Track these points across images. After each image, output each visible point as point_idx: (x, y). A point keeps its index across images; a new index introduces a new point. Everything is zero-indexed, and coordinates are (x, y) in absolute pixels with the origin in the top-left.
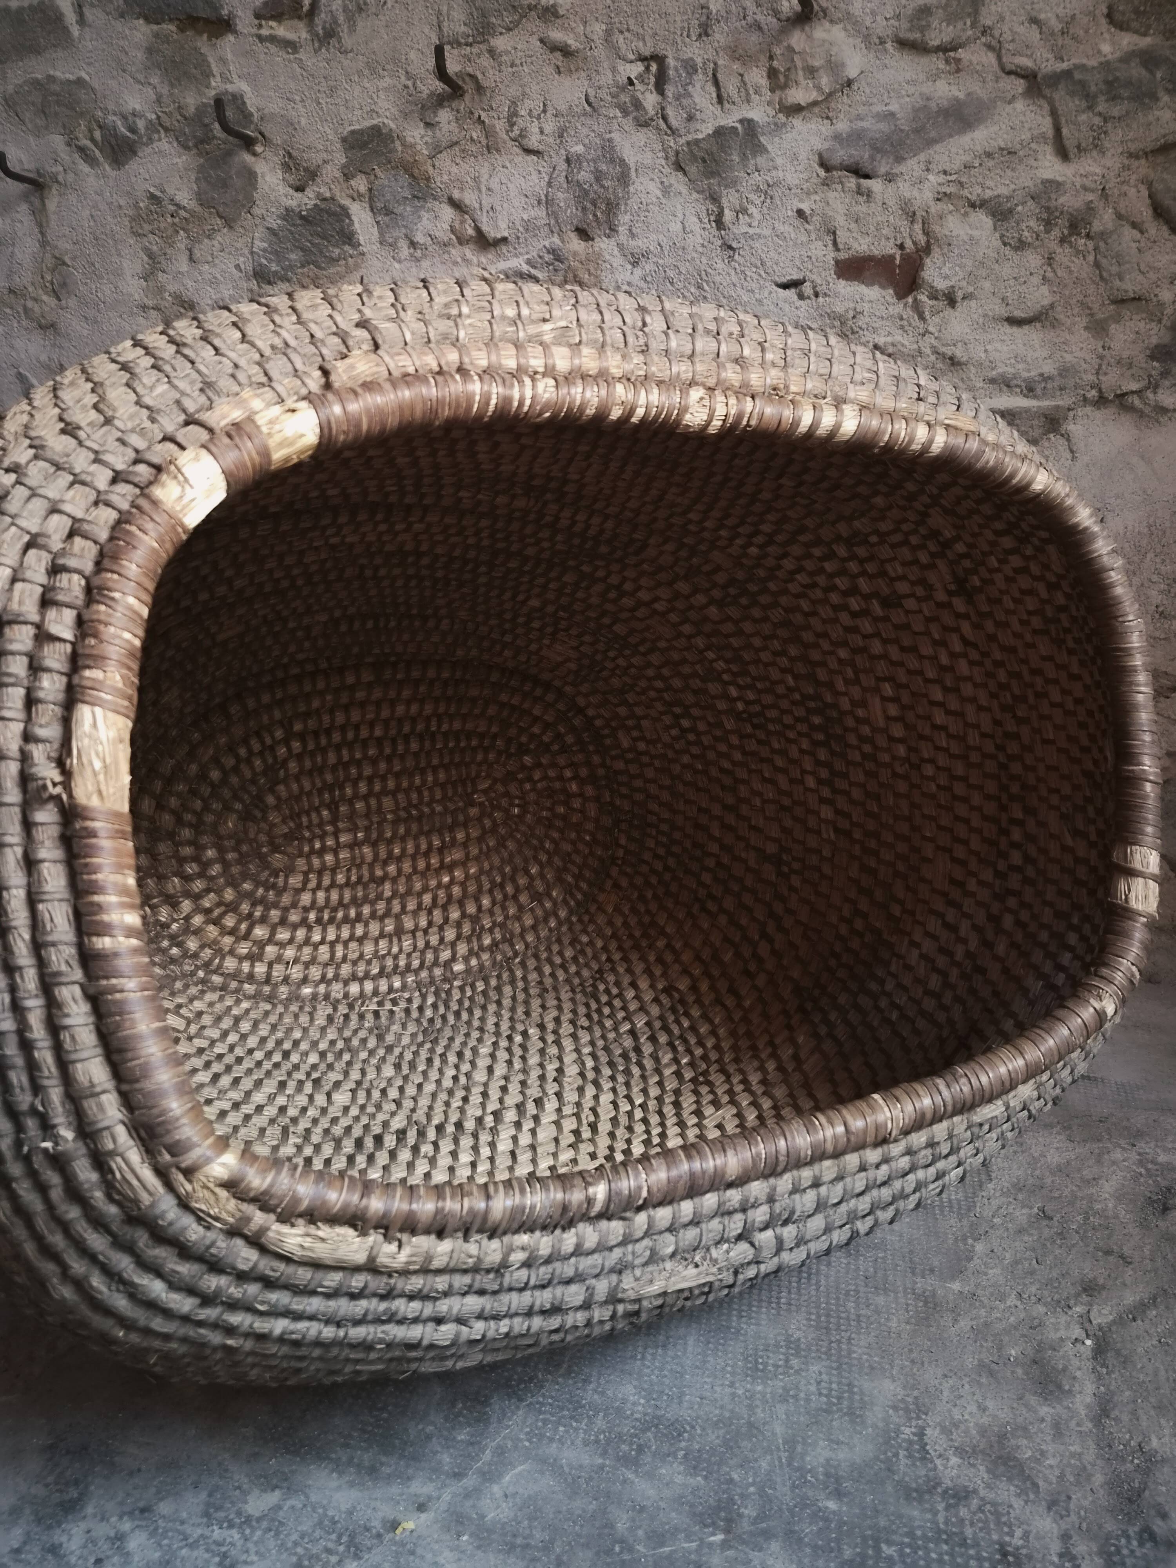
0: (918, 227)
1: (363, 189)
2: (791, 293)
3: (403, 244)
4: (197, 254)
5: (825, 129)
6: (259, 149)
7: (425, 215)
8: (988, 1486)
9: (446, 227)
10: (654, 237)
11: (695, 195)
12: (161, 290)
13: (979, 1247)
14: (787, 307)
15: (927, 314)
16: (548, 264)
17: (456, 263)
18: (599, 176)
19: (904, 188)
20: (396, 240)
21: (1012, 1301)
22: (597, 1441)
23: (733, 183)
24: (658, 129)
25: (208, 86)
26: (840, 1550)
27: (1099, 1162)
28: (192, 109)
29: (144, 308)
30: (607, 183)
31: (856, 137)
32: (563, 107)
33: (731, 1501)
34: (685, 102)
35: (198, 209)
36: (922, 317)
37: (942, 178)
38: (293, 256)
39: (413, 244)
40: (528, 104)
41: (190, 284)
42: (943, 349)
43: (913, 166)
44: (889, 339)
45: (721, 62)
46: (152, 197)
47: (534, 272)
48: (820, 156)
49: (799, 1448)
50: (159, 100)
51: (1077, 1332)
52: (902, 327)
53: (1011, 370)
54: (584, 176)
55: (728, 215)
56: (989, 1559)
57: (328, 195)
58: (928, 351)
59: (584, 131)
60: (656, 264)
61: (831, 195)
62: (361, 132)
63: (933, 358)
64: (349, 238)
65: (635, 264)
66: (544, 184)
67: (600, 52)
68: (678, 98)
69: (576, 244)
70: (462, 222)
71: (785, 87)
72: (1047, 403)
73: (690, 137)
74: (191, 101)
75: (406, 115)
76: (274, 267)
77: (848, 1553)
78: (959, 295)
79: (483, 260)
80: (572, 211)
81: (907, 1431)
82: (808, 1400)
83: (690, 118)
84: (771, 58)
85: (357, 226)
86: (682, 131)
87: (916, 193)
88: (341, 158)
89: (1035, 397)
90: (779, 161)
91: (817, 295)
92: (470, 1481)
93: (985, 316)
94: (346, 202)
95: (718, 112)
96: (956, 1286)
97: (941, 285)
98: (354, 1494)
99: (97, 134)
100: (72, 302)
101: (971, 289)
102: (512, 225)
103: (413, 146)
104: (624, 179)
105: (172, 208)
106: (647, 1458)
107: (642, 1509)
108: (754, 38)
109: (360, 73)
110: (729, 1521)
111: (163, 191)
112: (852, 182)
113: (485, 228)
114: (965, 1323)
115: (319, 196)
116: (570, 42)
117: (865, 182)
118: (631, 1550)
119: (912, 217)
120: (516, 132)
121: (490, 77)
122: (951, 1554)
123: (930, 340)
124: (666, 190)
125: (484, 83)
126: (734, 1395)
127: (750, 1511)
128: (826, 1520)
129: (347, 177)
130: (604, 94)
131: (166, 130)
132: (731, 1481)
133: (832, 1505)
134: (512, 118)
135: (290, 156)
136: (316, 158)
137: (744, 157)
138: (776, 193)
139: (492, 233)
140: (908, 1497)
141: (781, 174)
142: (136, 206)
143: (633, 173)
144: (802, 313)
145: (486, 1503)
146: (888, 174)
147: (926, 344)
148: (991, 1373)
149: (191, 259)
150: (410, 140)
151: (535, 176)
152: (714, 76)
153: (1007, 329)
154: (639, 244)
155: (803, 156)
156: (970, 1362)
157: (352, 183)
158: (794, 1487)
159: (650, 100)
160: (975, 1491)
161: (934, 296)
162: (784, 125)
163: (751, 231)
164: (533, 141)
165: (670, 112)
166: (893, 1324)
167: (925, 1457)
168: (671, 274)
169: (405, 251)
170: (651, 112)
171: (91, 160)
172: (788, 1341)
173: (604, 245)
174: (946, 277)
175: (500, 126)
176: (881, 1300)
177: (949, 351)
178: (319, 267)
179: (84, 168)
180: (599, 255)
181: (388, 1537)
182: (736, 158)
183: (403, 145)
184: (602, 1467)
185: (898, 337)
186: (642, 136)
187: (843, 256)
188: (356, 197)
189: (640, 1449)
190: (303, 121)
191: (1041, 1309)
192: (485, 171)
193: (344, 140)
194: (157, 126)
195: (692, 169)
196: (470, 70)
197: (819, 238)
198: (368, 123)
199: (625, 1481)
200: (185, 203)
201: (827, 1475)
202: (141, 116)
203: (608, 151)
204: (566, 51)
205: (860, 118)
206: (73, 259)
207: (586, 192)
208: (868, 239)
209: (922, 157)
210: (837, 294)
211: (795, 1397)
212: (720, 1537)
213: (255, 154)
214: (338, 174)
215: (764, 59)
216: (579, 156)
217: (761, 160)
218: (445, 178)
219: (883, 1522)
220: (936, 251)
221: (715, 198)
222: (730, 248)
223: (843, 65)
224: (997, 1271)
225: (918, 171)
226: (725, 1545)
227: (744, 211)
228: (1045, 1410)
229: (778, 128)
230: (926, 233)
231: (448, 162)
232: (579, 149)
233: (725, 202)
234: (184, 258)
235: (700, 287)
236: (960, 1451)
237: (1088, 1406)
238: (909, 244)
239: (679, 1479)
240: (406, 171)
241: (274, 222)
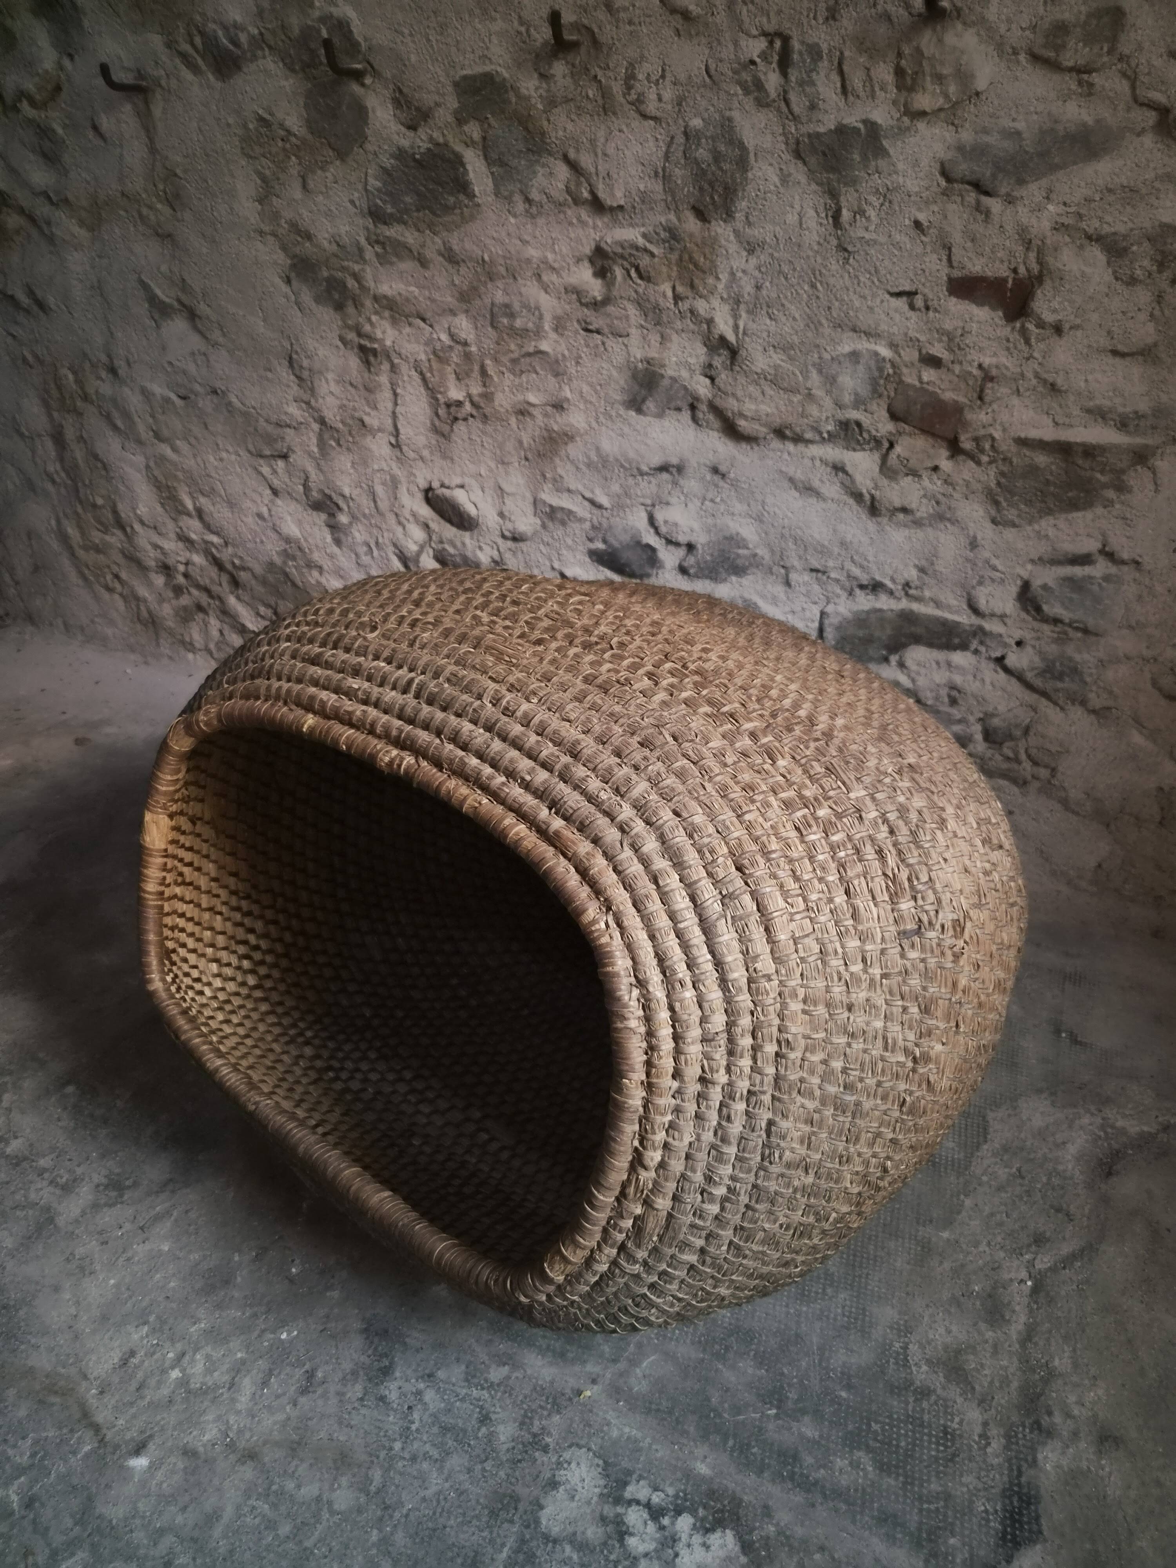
0: (1032, 255)
1: (476, 135)
2: (901, 303)
3: (518, 198)
4: (311, 184)
5: (949, 135)
6: (368, 81)
7: (541, 171)
8: (944, 1388)
9: (561, 186)
10: (769, 227)
11: (814, 187)
12: (276, 216)
13: (968, 1202)
14: (897, 317)
15: (1033, 341)
16: (664, 241)
17: (571, 224)
18: (717, 157)
19: (1023, 214)
20: (512, 194)
21: (983, 1247)
22: (700, 1342)
23: (853, 182)
24: (779, 110)
25: (312, 5)
26: (846, 1425)
27: (1070, 1127)
28: (296, 31)
29: (261, 233)
30: (726, 166)
31: (978, 152)
32: (682, 77)
33: (782, 1387)
34: (808, 89)
35: (309, 137)
36: (1027, 342)
37: (1061, 209)
38: (408, 199)
39: (528, 200)
40: (647, 67)
41: (305, 213)
42: (1045, 376)
43: (1034, 191)
44: (994, 360)
45: (847, 53)
46: (261, 119)
47: (649, 246)
48: (942, 164)
49: (827, 1354)
50: (260, 13)
51: (1024, 1274)
52: (1008, 349)
53: (1107, 403)
54: (702, 154)
55: (846, 214)
56: (936, 1436)
57: (441, 140)
58: (1030, 375)
59: (704, 103)
60: (772, 255)
61: (951, 207)
62: (473, 78)
63: (1034, 382)
64: (463, 187)
65: (751, 251)
66: (661, 154)
67: (721, 18)
68: (801, 83)
69: (692, 224)
70: (578, 184)
71: (911, 89)
72: (1139, 440)
73: (812, 128)
74: (295, 22)
75: (519, 66)
76: (389, 209)
77: (850, 1427)
78: (1066, 326)
79: (599, 223)
80: (688, 189)
81: (897, 1345)
82: (835, 1319)
83: (813, 107)
84: (900, 55)
85: (471, 175)
86: (804, 119)
87: (1034, 221)
88: (453, 103)
89: (1128, 433)
90: (901, 166)
91: (927, 308)
92: (622, 1365)
93: (1089, 346)
94: (459, 148)
95: (842, 104)
96: (945, 1235)
97: (1049, 317)
98: (553, 1370)
99: (198, 40)
100: (187, 215)
101: (1078, 321)
102: (628, 194)
103: (528, 98)
104: (743, 163)
105: (282, 133)
106: (731, 1355)
107: (727, 1390)
108: (882, 29)
109: (471, 13)
110: (780, 1401)
111: (272, 114)
112: (972, 196)
113: (601, 195)
114: (947, 1265)
115: (431, 139)
116: (692, 7)
117: (985, 199)
118: (720, 1416)
119: (1028, 244)
120: (633, 96)
121: (607, 33)
122: (913, 1432)
123: (1033, 365)
124: (785, 179)
125: (602, 38)
126: (788, 1313)
127: (793, 1395)
128: (840, 1404)
129: (460, 121)
130: (725, 68)
131: (270, 48)
132: (782, 1374)
133: (844, 1394)
134: (630, 79)
135: (401, 91)
136: (428, 99)
137: (865, 158)
138: (896, 198)
139: (609, 202)
140: (892, 1392)
141: (901, 180)
142: (245, 126)
143: (752, 155)
144: (911, 324)
145: (632, 1381)
146: (1008, 195)
147: (1029, 369)
148: (959, 1305)
149: (304, 186)
150: (524, 91)
151: (651, 143)
152: (840, 64)
153: (1110, 360)
154: (755, 233)
155: (925, 162)
156: (946, 1295)
157: (466, 128)
158: (821, 1380)
159: (772, 80)
160: (935, 1391)
161: (1041, 325)
162: (908, 129)
163: (867, 236)
164: (651, 107)
165: (793, 97)
166: (898, 1264)
167: (906, 1364)
168: (786, 268)
169: (520, 206)
170: (773, 94)
171: (194, 69)
172: (826, 1274)
173: (721, 230)
174: (1055, 311)
175: (617, 88)
176: (892, 1244)
177: (1050, 378)
178: (434, 214)
179: (187, 75)
180: (715, 239)
181: (576, 1400)
182: (857, 157)
183: (519, 96)
184: (703, 1360)
185: (1004, 359)
186: (762, 118)
187: (956, 274)
188: (469, 143)
189: (727, 1349)
190: (413, 58)
191: (1002, 1254)
192: (601, 134)
193: (456, 85)
194: (259, 42)
195: (812, 160)
196: (585, 22)
197: (934, 251)
198: (479, 69)
199: (717, 1370)
200: (295, 129)
201: (842, 1373)
202: (243, 29)
203: (727, 128)
204: (686, 15)
205: (985, 131)
206: (185, 171)
207: (704, 172)
208: (983, 260)
209: (1044, 182)
210: (947, 312)
211: (828, 1317)
212: (774, 1411)
213: (363, 85)
214: (450, 119)
215: (891, 56)
216: (697, 131)
217: (882, 163)
218: (561, 133)
219: (874, 1407)
220: (1048, 284)
221: (833, 194)
222: (846, 250)
223: (973, 76)
224: (977, 1222)
225: (1038, 197)
226: (777, 1416)
227: (862, 212)
228: (990, 1334)
229: (902, 131)
230: (1040, 262)
231: (563, 118)
232: (696, 123)
233: (843, 203)
234: (297, 184)
235: (813, 286)
236: (929, 1362)
237: (1019, 1333)
238: (1022, 270)
239: (750, 1371)
240: (520, 123)
241: (388, 162)
